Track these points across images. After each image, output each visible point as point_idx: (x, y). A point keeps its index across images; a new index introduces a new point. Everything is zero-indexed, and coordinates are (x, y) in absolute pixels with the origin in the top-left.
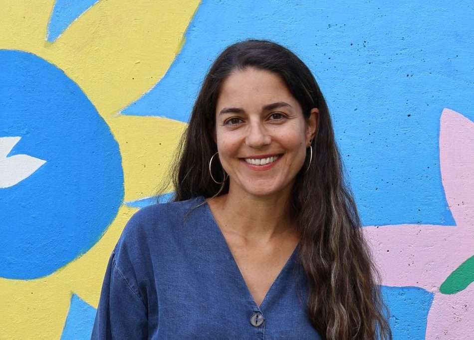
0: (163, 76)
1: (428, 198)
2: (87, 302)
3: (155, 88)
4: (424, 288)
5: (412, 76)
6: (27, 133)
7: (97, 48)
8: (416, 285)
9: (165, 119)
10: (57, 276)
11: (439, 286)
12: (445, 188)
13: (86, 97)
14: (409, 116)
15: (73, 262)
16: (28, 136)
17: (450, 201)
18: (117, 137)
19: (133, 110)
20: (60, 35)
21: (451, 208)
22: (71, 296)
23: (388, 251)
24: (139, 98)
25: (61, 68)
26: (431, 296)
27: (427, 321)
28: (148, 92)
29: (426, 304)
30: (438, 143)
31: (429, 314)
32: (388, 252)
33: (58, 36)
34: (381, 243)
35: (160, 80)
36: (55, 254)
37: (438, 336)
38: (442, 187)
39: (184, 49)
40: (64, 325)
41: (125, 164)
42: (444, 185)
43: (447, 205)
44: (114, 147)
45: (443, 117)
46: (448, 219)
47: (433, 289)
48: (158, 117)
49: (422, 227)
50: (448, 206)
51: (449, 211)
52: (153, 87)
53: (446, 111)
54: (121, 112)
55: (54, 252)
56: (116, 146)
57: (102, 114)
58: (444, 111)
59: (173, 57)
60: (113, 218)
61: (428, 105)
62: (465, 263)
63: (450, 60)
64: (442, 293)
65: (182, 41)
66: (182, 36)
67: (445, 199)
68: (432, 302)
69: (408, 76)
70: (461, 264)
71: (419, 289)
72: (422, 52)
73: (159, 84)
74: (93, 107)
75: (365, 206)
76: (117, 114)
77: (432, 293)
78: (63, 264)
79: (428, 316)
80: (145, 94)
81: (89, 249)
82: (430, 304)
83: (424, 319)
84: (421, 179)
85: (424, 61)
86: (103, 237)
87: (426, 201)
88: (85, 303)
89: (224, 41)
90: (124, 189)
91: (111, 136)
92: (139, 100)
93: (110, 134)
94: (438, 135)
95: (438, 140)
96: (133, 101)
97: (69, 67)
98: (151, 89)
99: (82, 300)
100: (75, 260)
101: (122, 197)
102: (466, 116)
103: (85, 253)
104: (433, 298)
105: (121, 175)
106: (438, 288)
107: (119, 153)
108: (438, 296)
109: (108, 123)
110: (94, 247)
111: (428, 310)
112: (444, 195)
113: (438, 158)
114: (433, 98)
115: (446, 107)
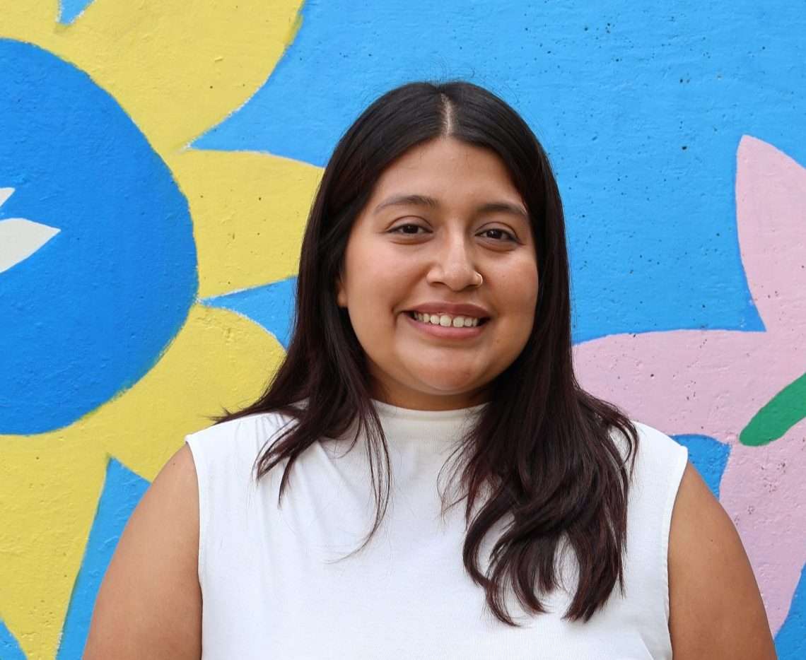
0: (264, 82)
1: (719, 285)
2: (135, 471)
3: (250, 103)
4: (714, 436)
5: (688, 81)
6: (26, 181)
7: (146, 35)
8: (700, 432)
9: (267, 156)
10: (83, 427)
11: (739, 432)
12: (746, 269)
13: (129, 120)
14: (684, 148)
15: (109, 402)
16: (28, 185)
17: (754, 290)
18: (184, 188)
19: (213, 140)
20: (82, 13)
21: (756, 303)
22: (107, 461)
23: (652, 375)
24: (222, 120)
25: (85, 70)
26: (726, 449)
27: (719, 491)
28: (238, 109)
29: (718, 462)
30: (733, 194)
31: (722, 480)
32: (653, 378)
33: (78, 14)
34: (640, 362)
35: (258, 90)
36: (77, 390)
37: (737, 516)
38: (742, 267)
39: (298, 37)
40: (94, 512)
41: (199, 235)
42: (743, 263)
43: (749, 297)
44: (180, 204)
45: (742, 148)
46: (751, 320)
47: (729, 438)
48: (255, 153)
49: (710, 334)
50: (751, 298)
51: (754, 307)
52: (246, 102)
53: (746, 139)
54: (192, 145)
55: (76, 386)
56: (182, 202)
57: (158, 147)
58: (742, 140)
59: (280, 51)
60: (180, 326)
61: (716, 130)
62: (780, 394)
63: (751, 55)
64: (744, 444)
65: (297, 22)
66: (295, 14)
67: (746, 287)
68: (727, 460)
69: (681, 81)
70: (773, 396)
71: (705, 438)
72: (704, 41)
73: (257, 96)
74: (141, 136)
75: (613, 301)
76: (185, 147)
77: (727, 446)
78: (92, 406)
79: (721, 484)
80: (233, 113)
81: (137, 380)
82: (723, 464)
83: (715, 488)
84: (706, 254)
85: (709, 57)
86: (162, 360)
87: (715, 292)
88: (132, 474)
89: (369, 22)
90: (197, 277)
91: (174, 186)
92: (221, 125)
93: (173, 182)
94: (734, 180)
95: (734, 189)
96: (213, 126)
97: (99, 67)
98: (243, 106)
99: (126, 469)
100: (112, 399)
101: (195, 289)
102: (779, 148)
103: (130, 386)
104: (729, 454)
105: (192, 253)
106: (737, 436)
107: (188, 214)
108: (737, 449)
109: (168, 164)
110: (146, 377)
111: (721, 472)
112: (744, 280)
113: (735, 218)
114: (725, 119)
115: (747, 134)
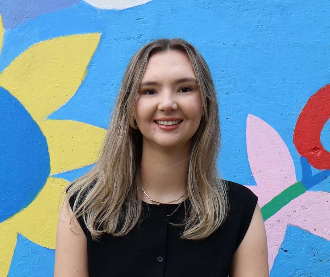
0: (74, 94)
1: (240, 169)
2: (28, 238)
3: (69, 102)
5: (229, 94)
7: (31, 76)
9: (75, 122)
10: (8, 222)
12: (250, 163)
13: (24, 108)
14: (227, 119)
15: (18, 213)
17: (253, 171)
18: (45, 134)
19: (57, 115)
20: (6, 68)
21: (253, 175)
22: (17, 235)
24: (58, 108)
25: (8, 90)
28: (64, 104)
30: (245, 135)
33: (5, 69)
35: (72, 97)
39: (87, 78)
40: (13, 253)
41: (51, 151)
42: (249, 161)
43: (251, 173)
45: (248, 119)
48: (71, 121)
51: (253, 177)
52: (67, 102)
53: (250, 115)
54: (47, 118)
55: (5, 207)
56: (44, 139)
57: (35, 119)
58: (248, 116)
59: (79, 82)
60: (44, 185)
61: (239, 112)
63: (251, 84)
65: (86, 72)
66: (85, 69)
67: (250, 169)
69: (226, 94)
72: (235, 79)
73: (71, 99)
74: (28, 114)
76: (45, 119)
78: (12, 215)
80: (62, 106)
81: (29, 205)
84: (235, 157)
85: (236, 85)
86: (37, 197)
87: (239, 171)
88: (27, 239)
89: (112, 72)
90: (50, 167)
91: (41, 133)
92: (58, 110)
93: (41, 131)
94: (245, 130)
95: (245, 133)
96: (55, 111)
97: (13, 88)
98: (66, 103)
99: (24, 238)
100: (19, 212)
101: (49, 171)
102: (261, 118)
103: (25, 207)
105: (48, 158)
107: (46, 144)
109: (39, 125)
110: (31, 204)
112: (249, 167)
113: (246, 144)
114: (242, 108)
115: (250, 113)
